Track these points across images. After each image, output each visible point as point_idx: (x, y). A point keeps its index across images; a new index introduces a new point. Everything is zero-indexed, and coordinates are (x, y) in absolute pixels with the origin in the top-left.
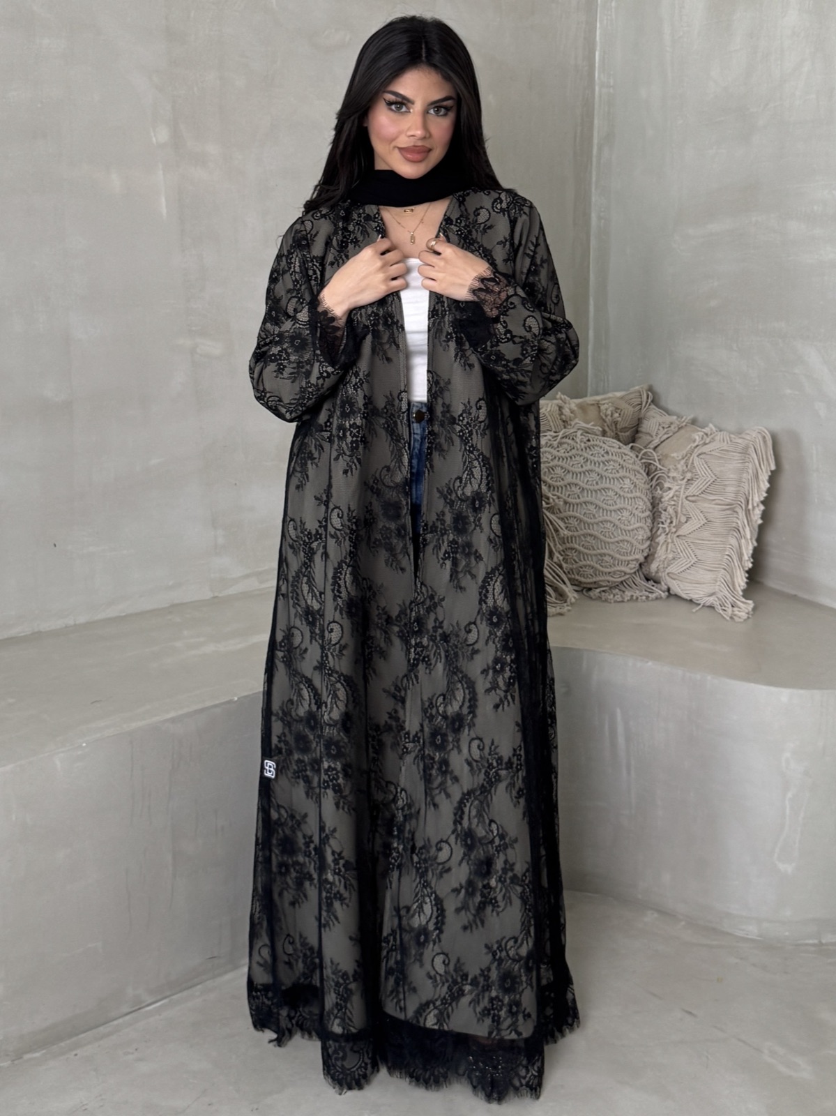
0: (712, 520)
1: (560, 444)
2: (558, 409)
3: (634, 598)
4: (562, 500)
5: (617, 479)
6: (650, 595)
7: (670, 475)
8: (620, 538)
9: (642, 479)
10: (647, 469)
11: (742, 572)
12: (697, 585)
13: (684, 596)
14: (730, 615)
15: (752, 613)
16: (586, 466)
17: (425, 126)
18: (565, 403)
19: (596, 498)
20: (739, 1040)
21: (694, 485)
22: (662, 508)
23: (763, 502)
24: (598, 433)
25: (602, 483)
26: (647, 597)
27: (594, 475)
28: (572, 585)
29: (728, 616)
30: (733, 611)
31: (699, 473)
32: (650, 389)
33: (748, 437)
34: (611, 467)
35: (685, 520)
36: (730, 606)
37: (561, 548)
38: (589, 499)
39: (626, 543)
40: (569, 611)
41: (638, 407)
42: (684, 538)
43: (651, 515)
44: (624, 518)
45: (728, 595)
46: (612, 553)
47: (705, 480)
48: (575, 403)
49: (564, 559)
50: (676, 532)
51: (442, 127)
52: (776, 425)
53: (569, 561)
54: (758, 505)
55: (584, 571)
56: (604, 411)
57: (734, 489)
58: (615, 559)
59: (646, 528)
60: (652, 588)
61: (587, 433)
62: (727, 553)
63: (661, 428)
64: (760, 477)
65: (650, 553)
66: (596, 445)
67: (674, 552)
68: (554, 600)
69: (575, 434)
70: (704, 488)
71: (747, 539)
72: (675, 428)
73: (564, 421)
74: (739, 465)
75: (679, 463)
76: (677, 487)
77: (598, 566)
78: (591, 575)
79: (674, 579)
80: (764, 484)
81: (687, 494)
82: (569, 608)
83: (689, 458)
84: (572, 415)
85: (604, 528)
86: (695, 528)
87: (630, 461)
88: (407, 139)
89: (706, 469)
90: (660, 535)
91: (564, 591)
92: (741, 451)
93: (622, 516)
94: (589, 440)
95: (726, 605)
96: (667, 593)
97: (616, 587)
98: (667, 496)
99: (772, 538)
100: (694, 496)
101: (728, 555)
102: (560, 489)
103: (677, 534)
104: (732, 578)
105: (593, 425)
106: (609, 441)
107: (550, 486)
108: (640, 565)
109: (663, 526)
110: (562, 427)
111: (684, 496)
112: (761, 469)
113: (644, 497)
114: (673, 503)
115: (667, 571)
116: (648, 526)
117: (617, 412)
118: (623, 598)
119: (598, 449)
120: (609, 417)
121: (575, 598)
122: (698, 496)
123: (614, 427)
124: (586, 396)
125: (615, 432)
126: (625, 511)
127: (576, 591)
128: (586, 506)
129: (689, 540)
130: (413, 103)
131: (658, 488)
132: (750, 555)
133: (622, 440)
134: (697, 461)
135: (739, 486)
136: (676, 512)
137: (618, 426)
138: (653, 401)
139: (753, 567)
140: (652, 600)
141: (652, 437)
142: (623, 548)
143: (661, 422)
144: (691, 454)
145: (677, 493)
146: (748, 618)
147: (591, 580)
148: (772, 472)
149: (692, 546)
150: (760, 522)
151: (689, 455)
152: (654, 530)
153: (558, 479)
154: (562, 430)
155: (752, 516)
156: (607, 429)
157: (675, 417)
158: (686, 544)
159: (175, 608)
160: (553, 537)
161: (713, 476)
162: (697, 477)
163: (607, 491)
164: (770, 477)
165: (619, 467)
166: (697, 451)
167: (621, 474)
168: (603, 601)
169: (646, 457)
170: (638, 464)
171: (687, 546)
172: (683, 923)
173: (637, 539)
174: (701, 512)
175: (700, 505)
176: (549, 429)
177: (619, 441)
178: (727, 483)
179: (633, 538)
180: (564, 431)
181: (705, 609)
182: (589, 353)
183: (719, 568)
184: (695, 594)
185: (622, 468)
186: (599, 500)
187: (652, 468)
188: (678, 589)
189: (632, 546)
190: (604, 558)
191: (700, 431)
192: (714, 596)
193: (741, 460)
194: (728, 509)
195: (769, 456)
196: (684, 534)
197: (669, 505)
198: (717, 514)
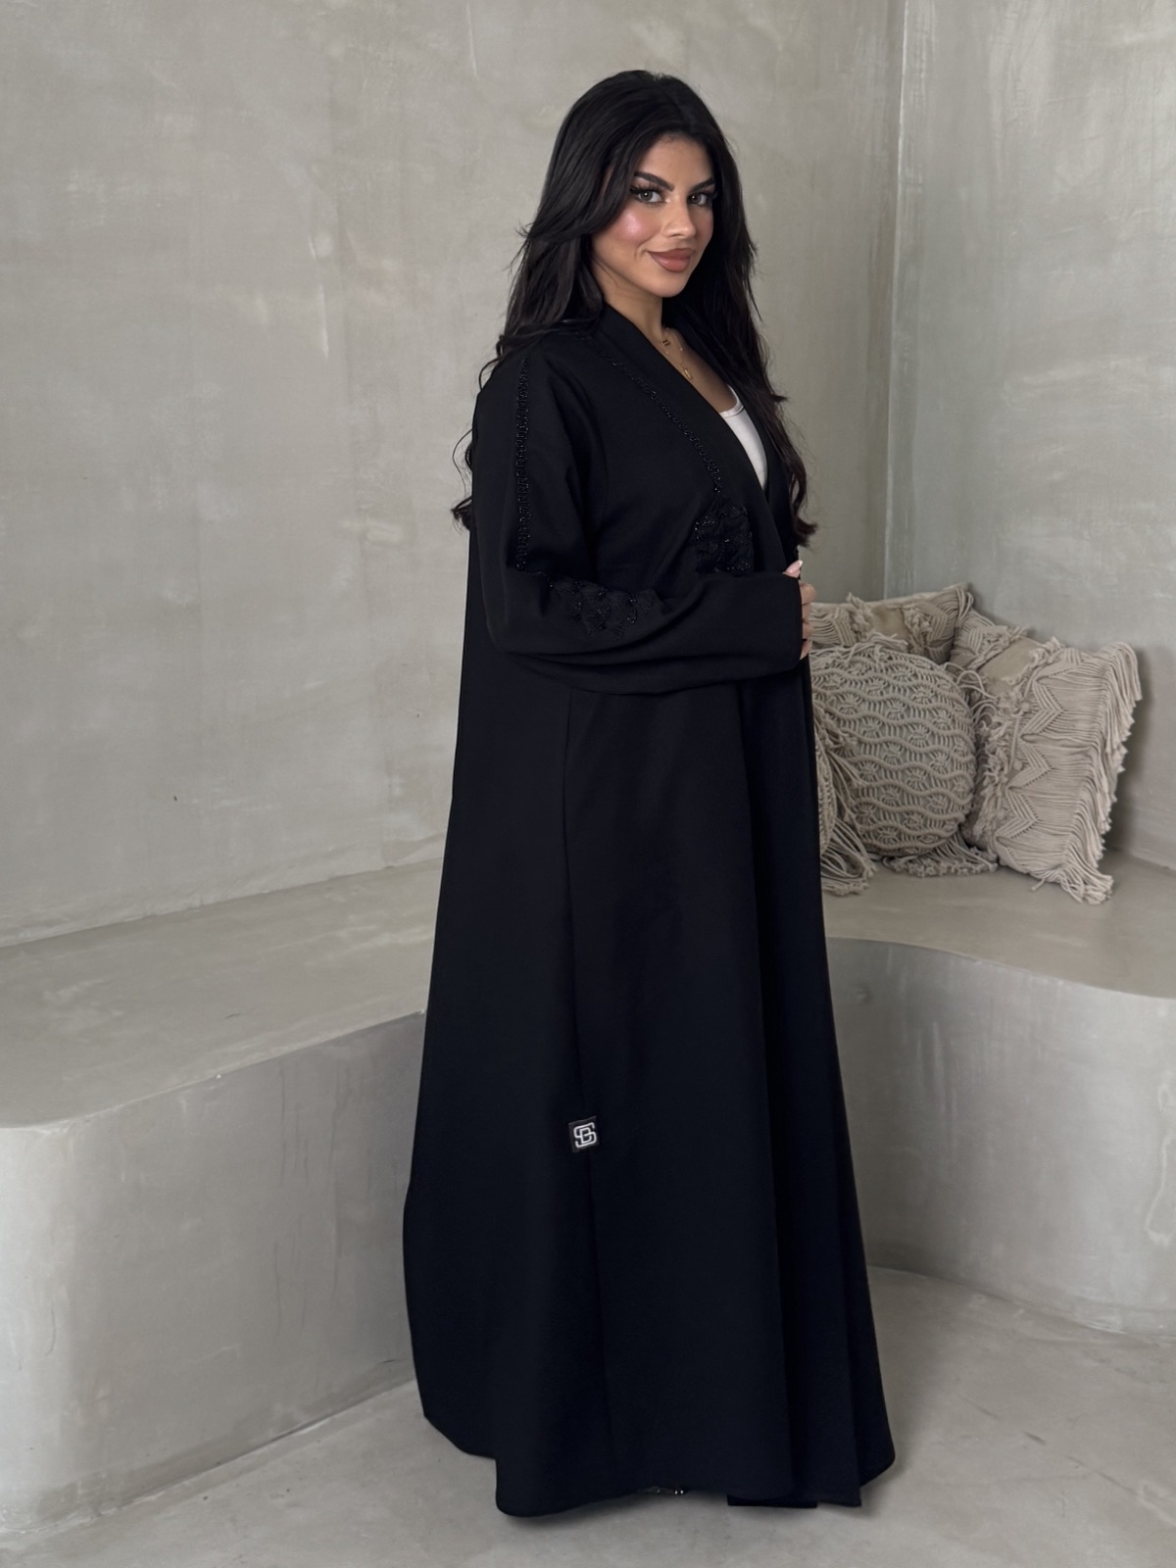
0: (1058, 767)
1: (852, 663)
2: (847, 614)
3: (953, 870)
4: (855, 739)
5: (930, 712)
6: (973, 867)
7: (1001, 705)
8: (934, 790)
9: (962, 711)
10: (969, 698)
11: (1098, 837)
12: (1038, 855)
13: (1019, 869)
14: (1082, 895)
15: (1111, 892)
16: (888, 692)
18: (858, 607)
19: (901, 736)
20: (1105, 1477)
21: (1033, 719)
22: (989, 750)
23: (1124, 743)
24: (903, 648)
25: (909, 716)
27: (898, 706)
28: (868, 852)
29: (1079, 897)
30: (1086, 890)
31: (1040, 703)
32: (970, 589)
33: (1105, 656)
34: (922, 695)
35: (1021, 766)
36: (1082, 883)
37: (854, 803)
38: (892, 737)
39: (941, 797)
40: (865, 888)
41: (954, 614)
42: (1019, 790)
43: (974, 758)
44: (938, 764)
45: (1080, 869)
46: (922, 810)
47: (1048, 712)
48: (870, 607)
49: (857, 818)
50: (1008, 782)
52: (1143, 639)
53: (864, 820)
54: (1118, 748)
55: (884, 834)
56: (910, 619)
57: (1086, 725)
59: (968, 776)
60: (976, 857)
61: (888, 648)
62: (1077, 811)
63: (986, 642)
64: (1122, 710)
65: (972, 810)
66: (900, 665)
67: (1006, 809)
68: (845, 873)
69: (871, 649)
70: (1046, 724)
71: (1105, 794)
72: (1005, 642)
73: (856, 632)
74: (1095, 693)
75: (1012, 690)
76: (1011, 723)
77: (903, 828)
78: (895, 840)
79: (1006, 846)
80: (1127, 719)
81: (1023, 731)
82: (866, 884)
83: (1026, 683)
84: (867, 624)
85: (912, 776)
86: (1034, 778)
87: (945, 687)
88: (666, 240)
89: (1048, 698)
90: (986, 787)
91: (859, 861)
92: (1096, 675)
93: (937, 761)
94: (890, 658)
95: (1077, 882)
96: (996, 865)
97: (928, 855)
98: (996, 734)
99: (1138, 791)
100: (1032, 734)
101: (1079, 814)
102: (853, 723)
103: (1010, 785)
104: (1084, 845)
105: (896, 638)
106: (917, 660)
107: (839, 720)
108: (960, 826)
109: (991, 774)
110: (854, 640)
111: (1020, 735)
112: (1124, 699)
113: (964, 735)
114: (1003, 743)
115: (996, 834)
116: (971, 775)
117: (926, 620)
118: (938, 871)
119: (904, 669)
120: (916, 627)
121: (873, 870)
122: (1038, 734)
123: (922, 639)
124: (882, 598)
125: (923, 647)
126: (940, 754)
127: (874, 860)
128: (888, 746)
129: (1026, 794)
130: (670, 187)
131: (984, 722)
132: (1107, 814)
133: (932, 656)
134: (1036, 688)
135: (1093, 722)
136: (1009, 756)
137: (928, 640)
138: (974, 606)
139: (1112, 831)
140: (977, 873)
141: (974, 654)
142: (937, 804)
143: (985, 633)
144: (1028, 678)
145: (1010, 730)
146: (1107, 899)
147: (890, 847)
148: (1137, 702)
149: (1030, 801)
150: (1121, 769)
151: (1026, 679)
152: (978, 780)
153: (851, 709)
154: (853, 644)
155: (1111, 762)
156: (913, 642)
157: (1005, 628)
158: (1022, 798)
159: (335, 882)
160: (844, 788)
161: (1059, 708)
162: (1037, 708)
163: (915, 727)
164: (1134, 709)
165: (931, 694)
166: (1037, 674)
167: (935, 704)
168: (911, 875)
169: (967, 681)
170: (957, 691)
171: (1023, 801)
172: (1021, 1311)
173: (956, 792)
174: (1043, 756)
175: (1040, 745)
176: (837, 642)
177: (931, 659)
178: (1077, 717)
179: (951, 790)
180: (856, 645)
181: (1049, 888)
182: (887, 540)
183: (1068, 831)
184: (1035, 866)
185: (936, 695)
186: (906, 739)
187: (976, 696)
188: (1011, 859)
189: (950, 801)
190: (911, 816)
191: (1041, 647)
192: (1060, 869)
193: (1095, 686)
194: (1078, 753)
195: (1134, 682)
196: (1020, 785)
197: (999, 746)
198: (1064, 760)
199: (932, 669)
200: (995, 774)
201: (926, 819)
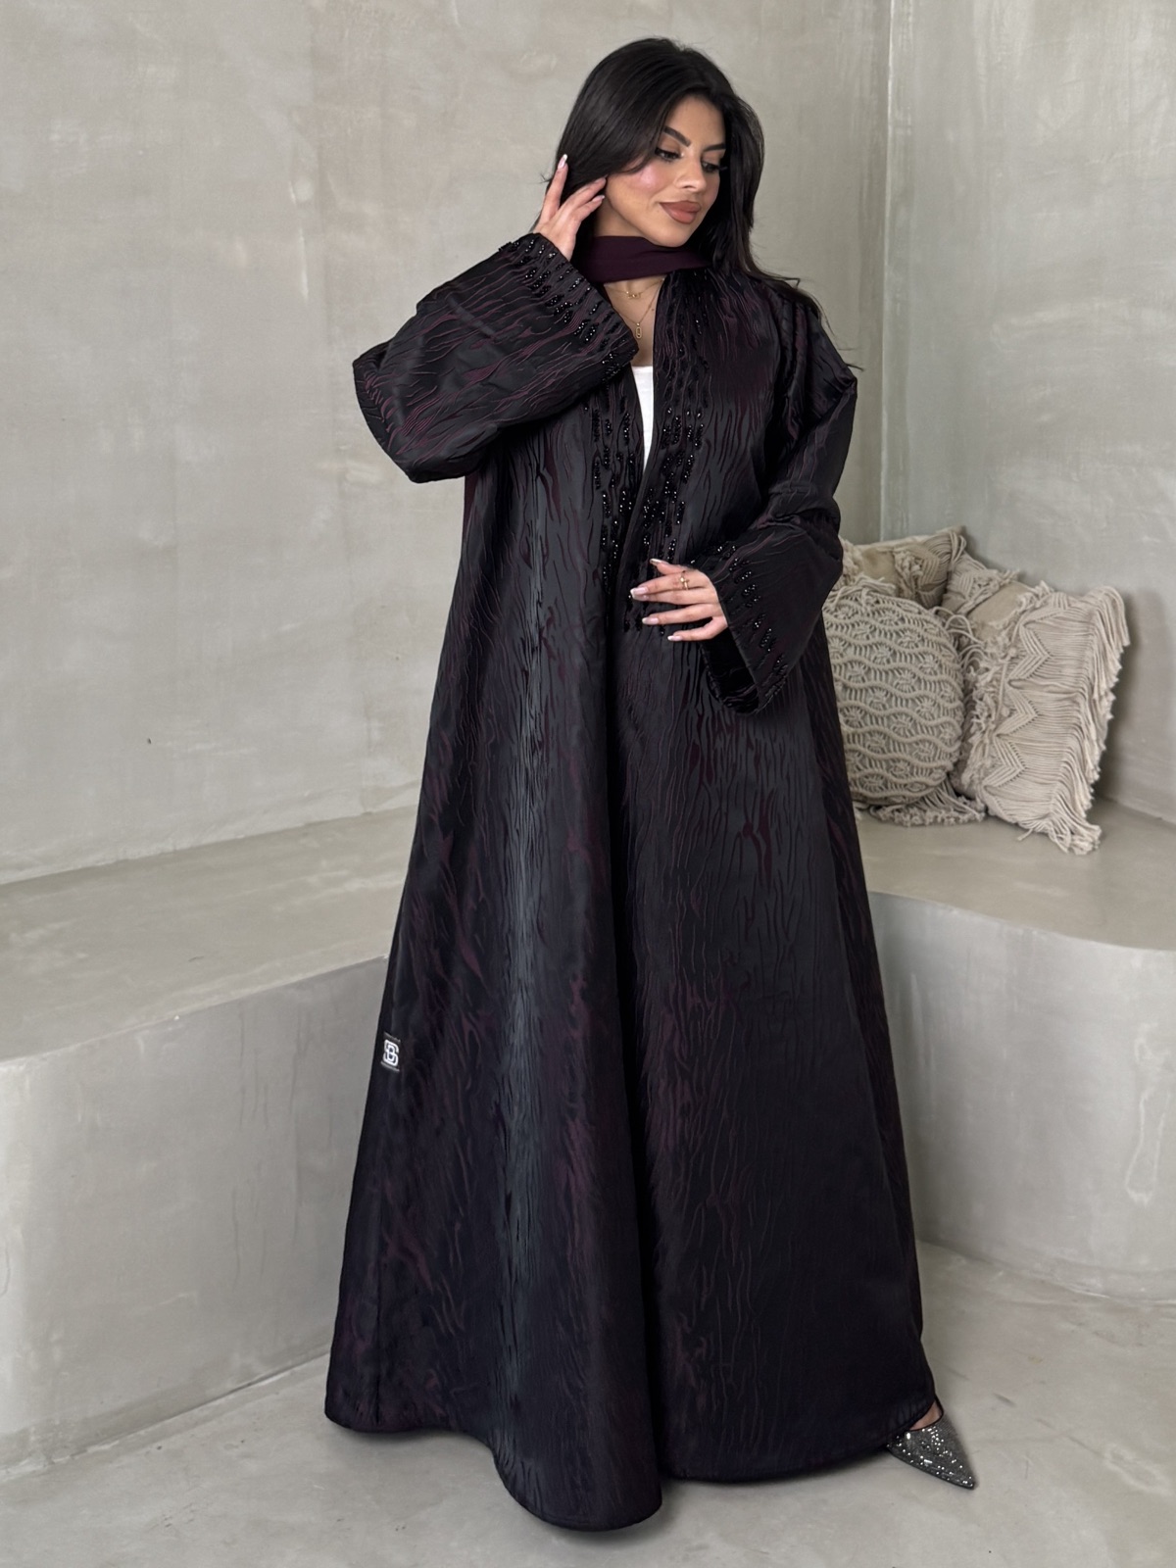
0: (1045, 713)
3: (939, 820)
5: (917, 657)
6: (961, 817)
7: (988, 651)
8: (920, 737)
9: (950, 656)
10: (957, 643)
11: (1086, 787)
12: (1024, 804)
13: (1008, 819)
14: (1068, 845)
15: (1098, 842)
16: (874, 637)
19: (886, 682)
20: (1073, 1439)
21: (1021, 664)
22: (976, 696)
23: (1114, 690)
24: (891, 592)
25: (895, 661)
26: (957, 819)
27: (884, 651)
29: (1063, 845)
30: (1073, 840)
31: (1027, 648)
32: (963, 532)
33: (1092, 601)
34: (908, 639)
35: (1008, 712)
36: (1069, 833)
38: (878, 682)
39: (927, 744)
41: (946, 558)
42: (1006, 738)
43: (962, 705)
44: (924, 710)
45: (1067, 818)
46: (908, 758)
47: (1035, 658)
48: (860, 550)
50: (995, 729)
52: (1131, 585)
54: (1106, 694)
55: (871, 782)
56: (900, 562)
57: (1073, 671)
59: (955, 723)
60: (964, 806)
61: (875, 591)
62: (1065, 759)
63: (976, 586)
64: (1109, 655)
65: (961, 757)
66: (887, 609)
67: (993, 757)
69: (859, 593)
70: (1033, 669)
71: (1093, 741)
72: (995, 586)
74: (1080, 638)
75: (999, 634)
76: (998, 668)
77: (889, 776)
78: (881, 788)
79: (993, 795)
80: (1113, 661)
81: (1011, 677)
83: (1013, 628)
84: (856, 567)
85: (898, 723)
86: (1020, 725)
87: (933, 632)
89: (1035, 643)
90: (974, 734)
92: (1083, 620)
93: (923, 707)
94: (878, 602)
95: (1063, 830)
96: (983, 814)
97: (914, 805)
98: (984, 680)
99: (1128, 739)
100: (1020, 680)
101: (1067, 763)
103: (999, 731)
104: (1072, 794)
105: (883, 582)
106: (906, 603)
108: (948, 774)
109: (978, 721)
111: (1008, 679)
112: (1111, 646)
113: (952, 680)
114: (991, 689)
115: (984, 783)
116: (958, 722)
117: (917, 563)
118: (924, 820)
119: (891, 614)
120: (907, 570)
123: (913, 583)
124: (878, 540)
125: (915, 591)
126: (926, 700)
128: (873, 691)
129: (1014, 742)
130: (688, 144)
131: (972, 668)
132: (1096, 763)
133: (924, 601)
134: (1023, 632)
135: (1080, 668)
136: (996, 702)
137: (919, 584)
138: (967, 549)
139: (1100, 779)
140: (964, 823)
141: (964, 597)
142: (923, 751)
143: (976, 577)
144: (1016, 623)
145: (998, 676)
146: (1094, 849)
147: (878, 794)
148: (1124, 648)
149: (1017, 748)
150: (1110, 717)
151: (1013, 624)
152: (966, 727)
155: (1099, 709)
156: (903, 586)
157: (995, 572)
159: (311, 828)
161: (1046, 653)
162: (1023, 654)
163: (902, 672)
164: (1123, 655)
165: (918, 639)
166: (1024, 619)
167: (921, 648)
168: (897, 825)
169: (956, 626)
170: (945, 635)
171: (1010, 748)
172: (1002, 1274)
173: (943, 739)
174: (1030, 702)
175: (1029, 692)
177: (923, 605)
178: (1064, 663)
179: (938, 736)
180: (845, 589)
181: (1036, 837)
182: (883, 481)
183: (1055, 780)
184: (1024, 815)
185: (923, 640)
186: (892, 685)
187: (965, 641)
188: (999, 809)
189: (936, 748)
190: (898, 764)
191: (1029, 591)
192: (1047, 819)
193: (1082, 631)
194: (1065, 699)
195: (1121, 627)
196: (1008, 732)
197: (986, 692)
198: (1051, 706)
199: (920, 613)
200: (982, 720)
201: (913, 767)
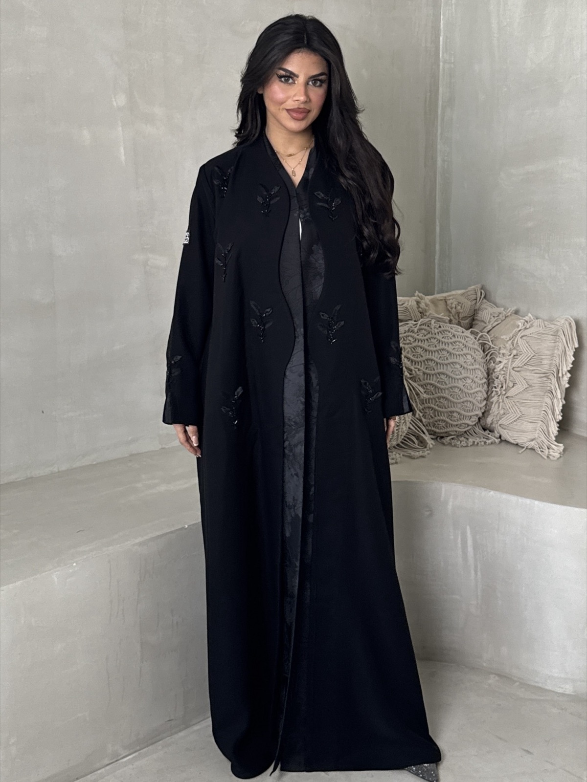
0: (533, 385)
1: (420, 330)
2: (415, 303)
3: (476, 443)
4: (421, 371)
5: (462, 356)
6: (487, 441)
7: (501, 352)
8: (465, 399)
9: (480, 355)
10: (483, 348)
11: (555, 423)
12: (521, 433)
13: (512, 441)
14: (547, 455)
15: (563, 453)
16: (439, 346)
17: (306, 94)
18: (422, 299)
19: (447, 370)
20: (566, 771)
21: (519, 359)
22: (495, 376)
23: (569, 371)
24: (447, 321)
25: (451, 358)
26: (485, 443)
27: (445, 353)
28: (429, 434)
29: (545, 456)
30: (549, 452)
31: (522, 350)
32: (483, 288)
33: (558, 323)
34: (457, 347)
35: (512, 385)
36: (547, 448)
37: (421, 407)
38: (441, 370)
39: (469, 403)
40: (428, 454)
41: (474, 301)
42: (512, 398)
43: (487, 382)
44: (467, 385)
45: (545, 441)
46: (459, 410)
47: (527, 355)
48: (428, 299)
49: (423, 415)
50: (505, 394)
51: (317, 94)
52: (578, 313)
53: (427, 416)
54: (566, 374)
55: (438, 424)
56: (450, 305)
57: (548, 362)
58: (461, 415)
59: (484, 391)
60: (489, 436)
61: (438, 321)
62: (543, 409)
63: (492, 317)
64: (568, 353)
65: (487, 410)
66: (446, 331)
67: (504, 409)
68: (417, 446)
69: (430, 322)
70: (526, 361)
71: (558, 399)
72: (503, 317)
73: (421, 313)
74: (553, 344)
75: (507, 343)
76: (507, 361)
77: (448, 420)
78: (444, 427)
79: (505, 429)
80: (571, 358)
81: (513, 366)
82: (429, 452)
83: (515, 339)
84: (427, 308)
85: (453, 392)
86: (519, 391)
87: (471, 342)
88: (293, 103)
89: (527, 347)
90: (494, 397)
91: (424, 439)
92: (553, 334)
93: (466, 383)
94: (440, 327)
95: (543, 447)
96: (499, 440)
97: (461, 436)
98: (499, 368)
99: (577, 398)
100: (519, 367)
101: (544, 411)
102: (420, 363)
104: (547, 427)
105: (442, 316)
106: (455, 327)
107: (412, 362)
108: (479, 419)
109: (496, 390)
110: (420, 317)
111: (511, 367)
112: (569, 347)
113: (481, 368)
114: (503, 372)
115: (500, 422)
116: (485, 390)
117: (459, 306)
118: (468, 444)
119: (448, 333)
120: (454, 309)
121: (432, 444)
122: (521, 367)
123: (458, 316)
124: (435, 294)
125: (458, 320)
126: (468, 379)
127: (432, 439)
128: (440, 376)
129: (516, 400)
130: (297, 76)
131: (492, 361)
132: (560, 411)
133: (463, 325)
134: (521, 342)
135: (552, 360)
136: (505, 380)
137: (461, 316)
138: (485, 297)
139: (562, 419)
140: (489, 444)
141: (486, 323)
142: (467, 407)
143: (492, 312)
144: (516, 337)
145: (506, 365)
146: (560, 457)
147: (441, 431)
148: (575, 349)
149: (518, 404)
150: (567, 386)
151: (514, 337)
152: (489, 393)
153: (418, 356)
154: (420, 320)
155: (562, 382)
156: (452, 318)
157: (503, 309)
158: (513, 403)
160: (415, 399)
161: (533, 352)
162: (521, 353)
163: (454, 364)
164: (574, 352)
166: (520, 335)
167: (465, 351)
168: (453, 446)
169: (482, 339)
170: (477, 344)
171: (514, 404)
172: (517, 683)
173: (477, 400)
174: (524, 379)
175: (522, 373)
176: (410, 318)
177: (462, 327)
178: (543, 357)
179: (474, 399)
180: (421, 320)
181: (528, 451)
182: (436, 261)
183: (538, 420)
184: (522, 439)
185: (466, 347)
186: (449, 371)
187: (487, 347)
188: (508, 436)
189: (473, 405)
190: (453, 414)
191: (522, 319)
192: (534, 441)
193: (553, 340)
194: (544, 377)
195: (574, 337)
196: (513, 395)
197: (500, 374)
198: (536, 381)
200: (498, 389)
